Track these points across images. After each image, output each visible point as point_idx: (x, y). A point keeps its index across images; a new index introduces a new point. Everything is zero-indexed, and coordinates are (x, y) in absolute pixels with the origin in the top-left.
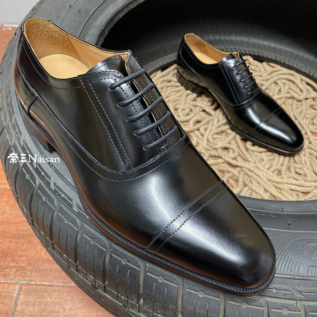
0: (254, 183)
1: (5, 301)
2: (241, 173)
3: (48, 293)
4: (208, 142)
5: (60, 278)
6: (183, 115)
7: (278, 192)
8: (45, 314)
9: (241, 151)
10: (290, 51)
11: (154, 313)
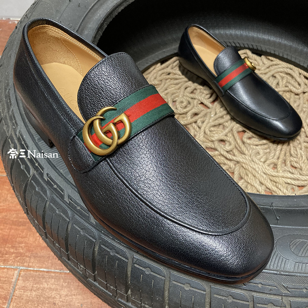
0: (250, 176)
1: (4, 286)
2: (237, 165)
3: (45, 279)
4: (205, 134)
5: (57, 265)
6: (181, 108)
7: (273, 185)
8: (42, 299)
9: (238, 144)
10: (290, 44)
11: (141, 303)
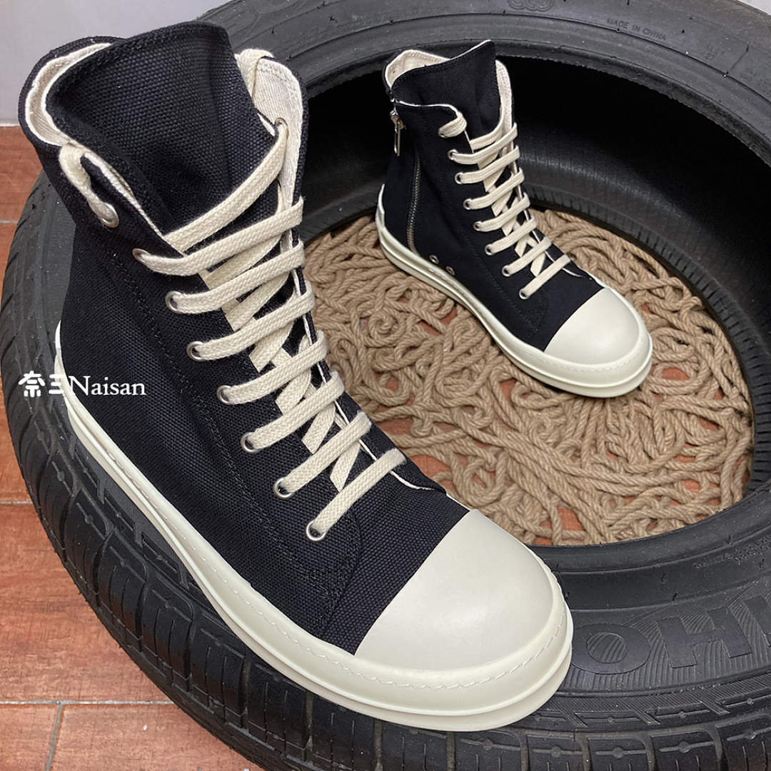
0: (527, 476)
1: (31, 743)
2: (501, 456)
4: (435, 393)
5: (141, 691)
6: (380, 334)
8: (115, 763)
9: (501, 408)
11: (332, 762)
